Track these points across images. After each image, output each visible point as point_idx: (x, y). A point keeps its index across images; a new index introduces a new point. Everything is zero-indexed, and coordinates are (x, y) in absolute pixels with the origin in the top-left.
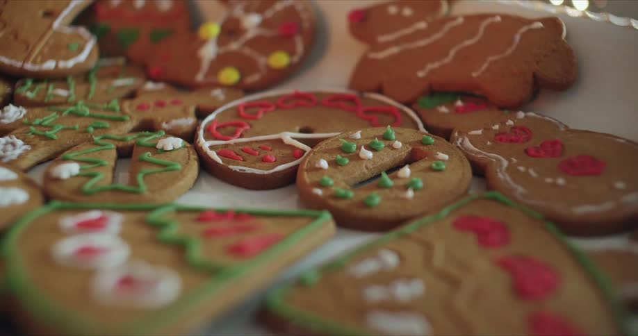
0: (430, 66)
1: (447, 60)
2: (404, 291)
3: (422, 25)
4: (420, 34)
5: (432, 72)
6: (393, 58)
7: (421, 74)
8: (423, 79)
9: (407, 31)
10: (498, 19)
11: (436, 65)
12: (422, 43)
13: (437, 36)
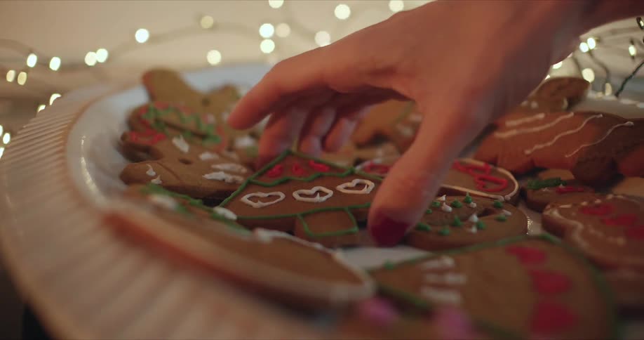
0: (537, 147)
1: (549, 144)
2: (451, 279)
3: (541, 116)
4: (537, 123)
5: (537, 151)
6: (513, 138)
7: (528, 152)
8: (528, 156)
9: (528, 120)
10: (601, 116)
11: (541, 146)
12: (537, 129)
13: (548, 126)
